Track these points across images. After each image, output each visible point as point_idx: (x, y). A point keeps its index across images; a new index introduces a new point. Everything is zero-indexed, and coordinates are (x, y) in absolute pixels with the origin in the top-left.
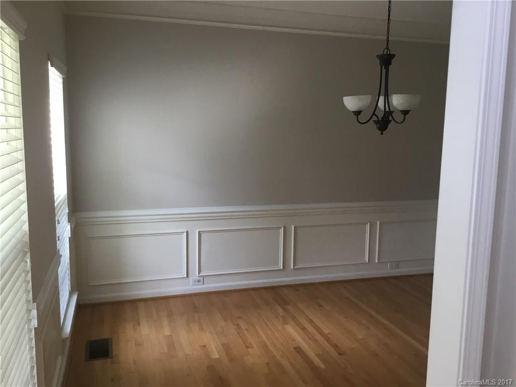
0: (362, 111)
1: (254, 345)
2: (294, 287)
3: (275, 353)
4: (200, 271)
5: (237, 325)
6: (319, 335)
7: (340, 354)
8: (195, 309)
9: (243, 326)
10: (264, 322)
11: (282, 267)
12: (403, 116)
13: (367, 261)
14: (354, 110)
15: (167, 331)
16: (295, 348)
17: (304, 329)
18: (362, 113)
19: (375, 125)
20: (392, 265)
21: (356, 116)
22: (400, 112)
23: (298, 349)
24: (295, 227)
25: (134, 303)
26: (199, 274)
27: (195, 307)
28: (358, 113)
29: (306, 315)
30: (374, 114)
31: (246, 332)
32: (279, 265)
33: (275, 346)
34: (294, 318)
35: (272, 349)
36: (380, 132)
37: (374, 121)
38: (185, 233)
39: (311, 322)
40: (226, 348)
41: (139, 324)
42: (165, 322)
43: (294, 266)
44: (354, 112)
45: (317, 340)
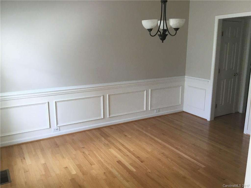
0: (152, 29)
1: (95, 163)
2: (110, 127)
3: (107, 166)
4: (57, 124)
5: (83, 152)
6: (129, 152)
7: (142, 162)
8: (57, 146)
9: (87, 153)
10: (98, 148)
11: (103, 117)
12: (175, 31)
13: (145, 110)
14: (149, 28)
15: (43, 161)
16: (117, 161)
17: (120, 150)
18: (152, 30)
19: (159, 37)
20: (157, 111)
21: (149, 32)
22: (174, 29)
23: (119, 162)
24: (109, 95)
25: (19, 145)
26: (57, 125)
27: (57, 145)
28: (150, 30)
29: (120, 142)
30: (158, 31)
31: (88, 155)
32: (101, 116)
33: (106, 162)
34: (113, 144)
35: (105, 164)
36: (162, 41)
37: (158, 35)
38: (47, 103)
39: (123, 145)
40: (79, 167)
41: (24, 158)
42: (40, 155)
43: (109, 116)
44: (148, 29)
45: (128, 155)
